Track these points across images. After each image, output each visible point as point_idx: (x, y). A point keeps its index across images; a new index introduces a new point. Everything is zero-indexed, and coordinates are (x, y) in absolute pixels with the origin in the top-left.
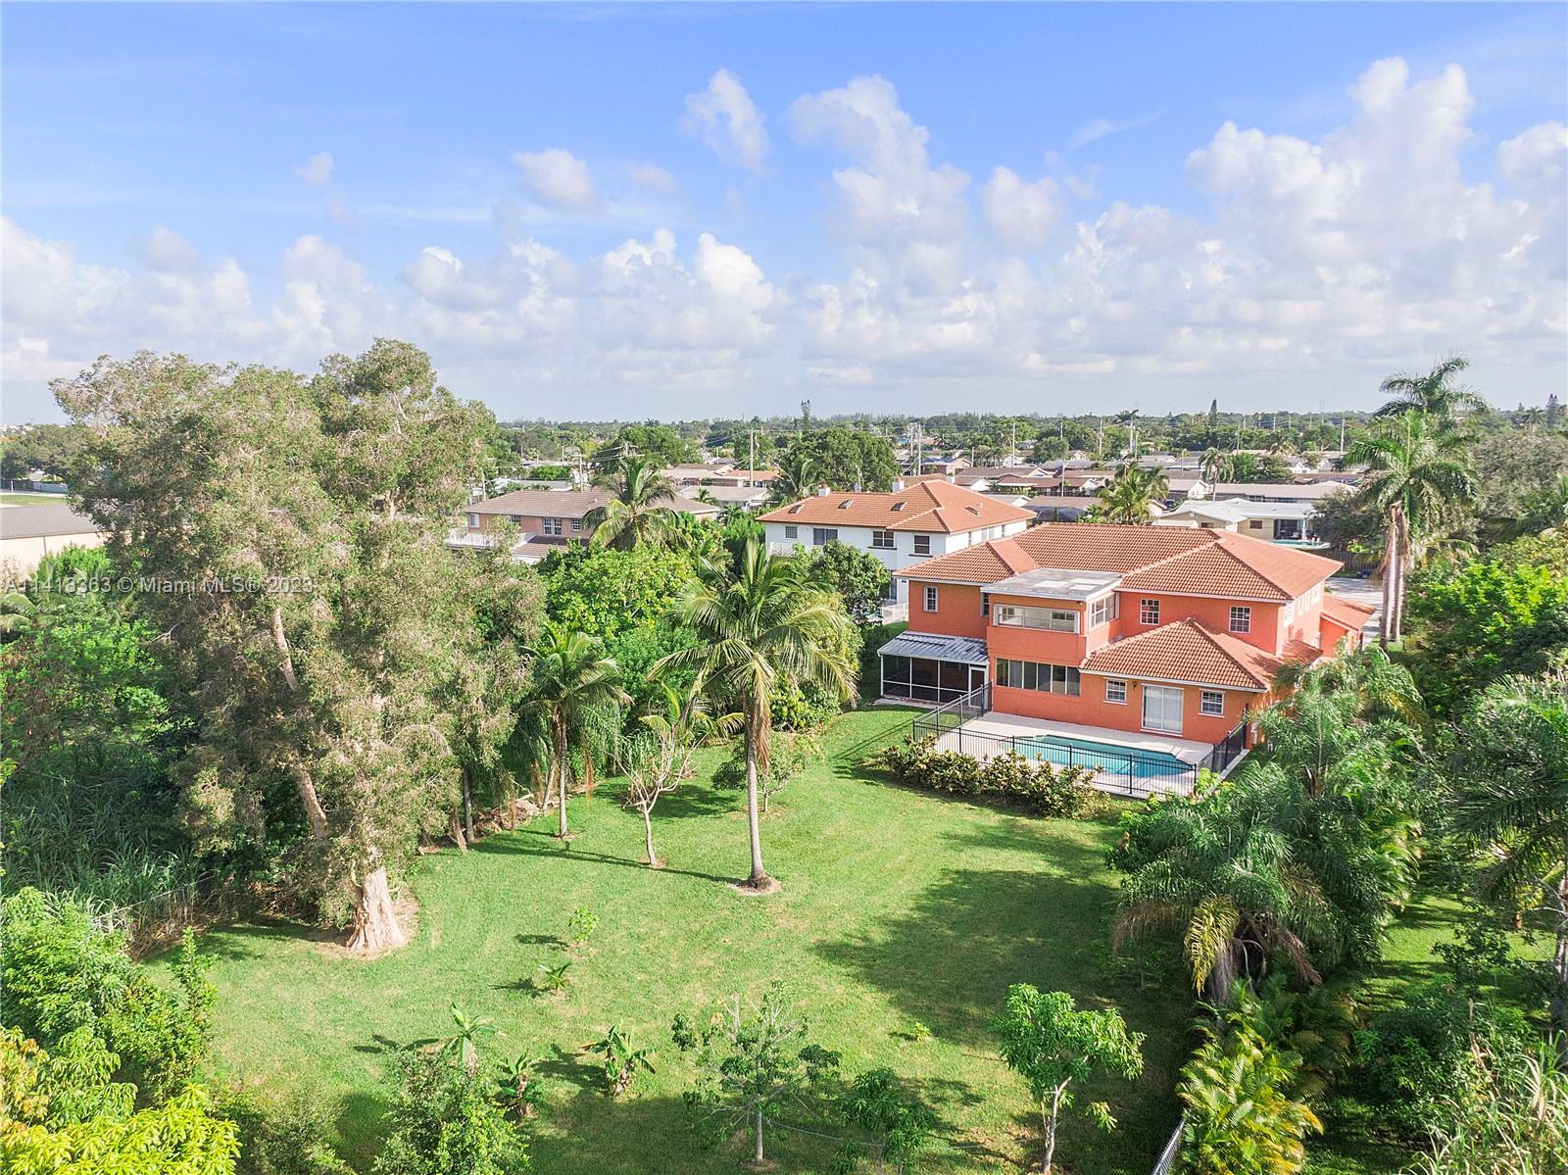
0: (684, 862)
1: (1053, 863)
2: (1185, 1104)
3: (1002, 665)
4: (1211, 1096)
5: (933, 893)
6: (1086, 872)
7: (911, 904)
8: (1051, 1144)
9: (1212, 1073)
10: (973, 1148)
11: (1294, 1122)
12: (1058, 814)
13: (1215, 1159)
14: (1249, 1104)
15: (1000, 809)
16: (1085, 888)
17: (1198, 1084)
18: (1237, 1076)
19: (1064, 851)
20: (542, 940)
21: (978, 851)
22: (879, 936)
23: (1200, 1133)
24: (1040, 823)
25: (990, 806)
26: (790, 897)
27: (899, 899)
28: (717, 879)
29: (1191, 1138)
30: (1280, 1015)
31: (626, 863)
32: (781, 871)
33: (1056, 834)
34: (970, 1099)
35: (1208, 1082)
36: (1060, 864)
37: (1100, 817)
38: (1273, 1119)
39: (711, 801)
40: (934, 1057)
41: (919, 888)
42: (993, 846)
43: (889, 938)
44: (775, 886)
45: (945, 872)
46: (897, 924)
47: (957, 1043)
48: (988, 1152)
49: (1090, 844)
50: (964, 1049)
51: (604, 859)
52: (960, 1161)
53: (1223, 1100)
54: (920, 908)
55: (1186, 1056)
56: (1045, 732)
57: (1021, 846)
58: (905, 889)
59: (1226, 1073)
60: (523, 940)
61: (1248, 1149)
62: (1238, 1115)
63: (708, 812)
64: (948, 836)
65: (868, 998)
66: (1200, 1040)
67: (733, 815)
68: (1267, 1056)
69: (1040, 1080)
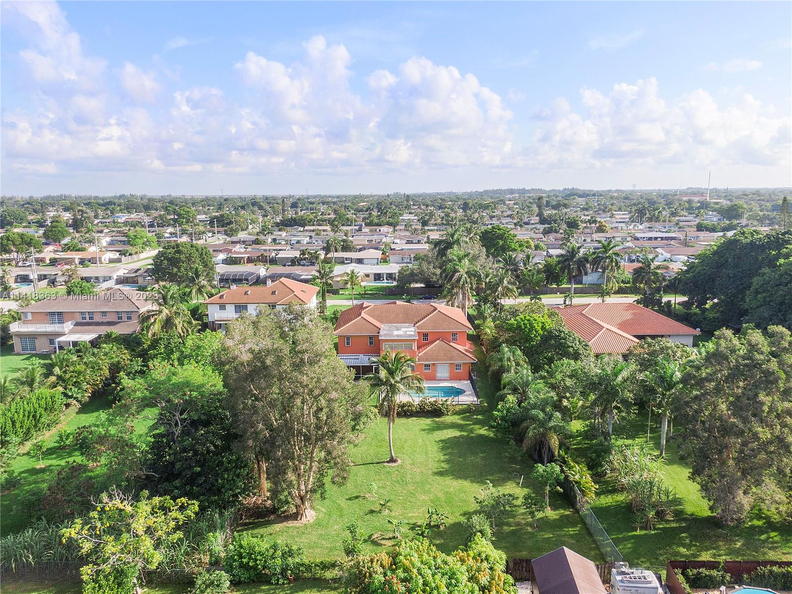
1: (460, 431)
12: (445, 414)
16: (476, 437)
20: (356, 498)
21: (437, 433)
22: (445, 466)
25: (422, 417)
27: (436, 453)
28: (380, 463)
33: (450, 421)
37: (459, 413)
41: (437, 449)
42: (438, 430)
43: (449, 465)
44: (399, 460)
45: (437, 442)
46: (445, 461)
49: (462, 422)
54: (445, 455)
57: (446, 428)
58: (434, 450)
60: (350, 499)
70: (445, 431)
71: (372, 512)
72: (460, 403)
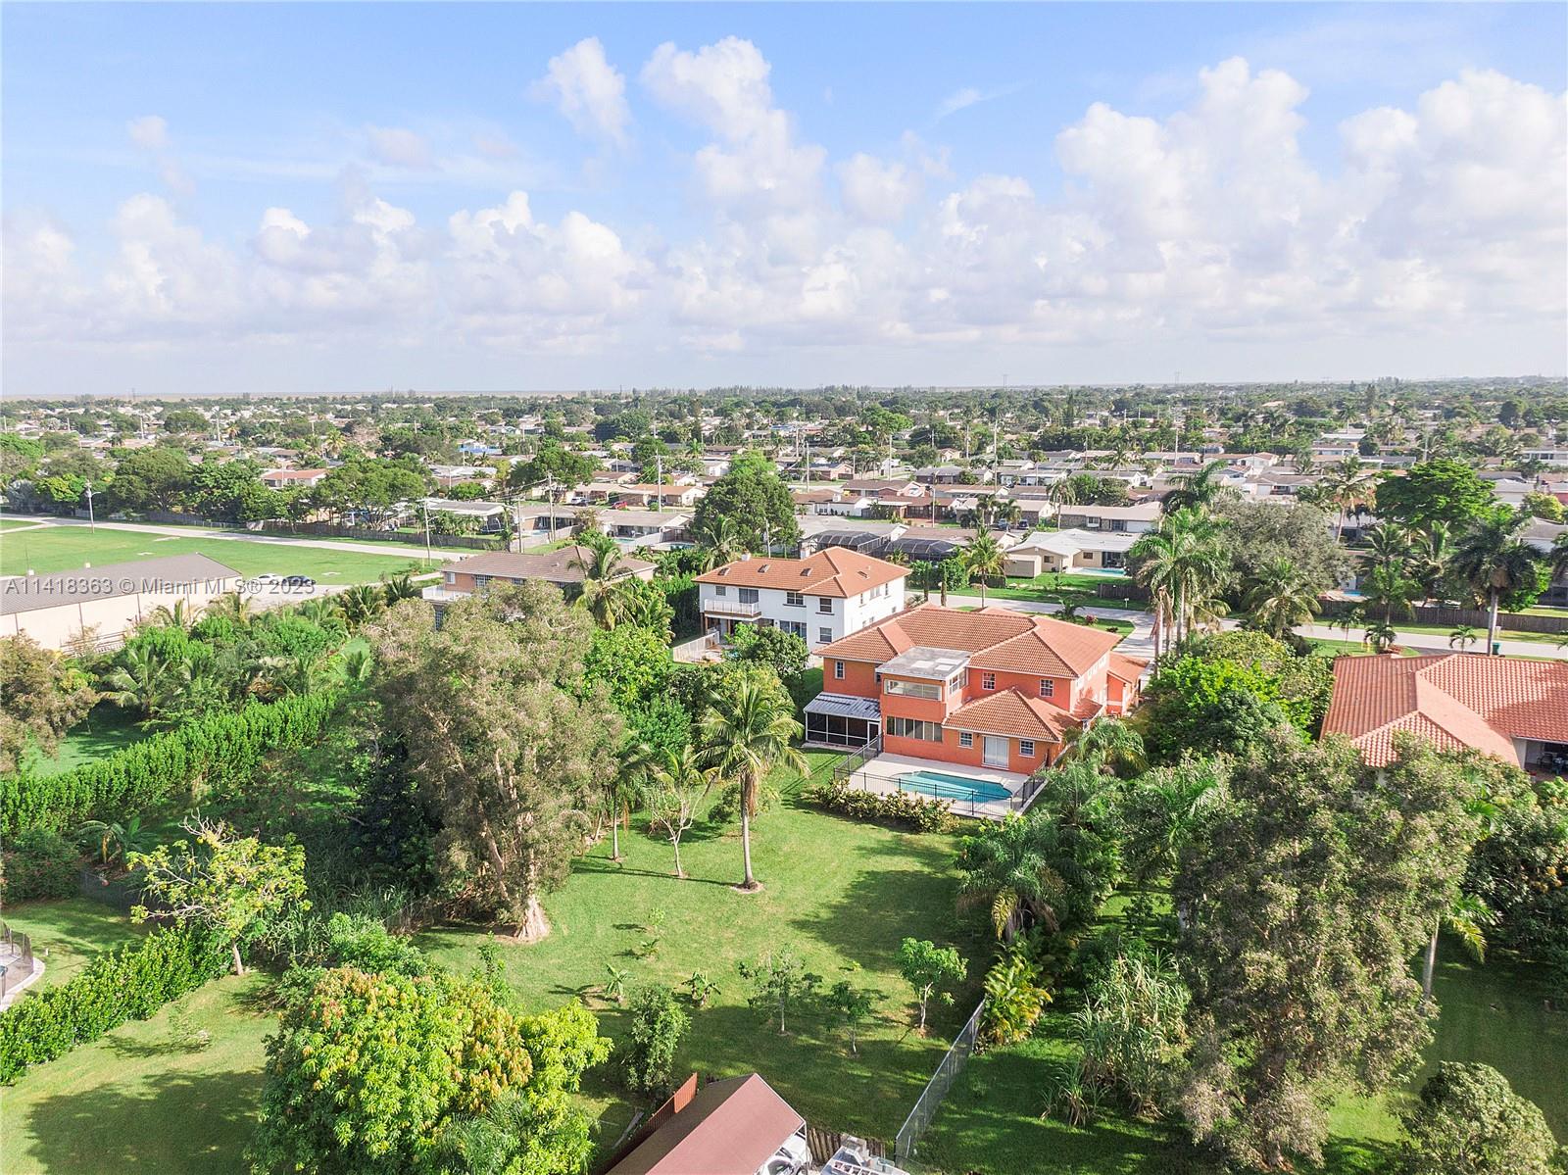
0: (699, 874)
1: (924, 864)
2: (986, 991)
3: (890, 722)
4: (998, 987)
5: (855, 886)
6: (944, 869)
7: (843, 894)
8: (924, 1015)
9: (999, 976)
10: (886, 1020)
11: (1038, 997)
12: (928, 830)
13: (998, 1014)
14: (1015, 989)
15: (892, 828)
16: (943, 880)
17: (993, 981)
18: (1011, 977)
19: (930, 855)
20: (630, 927)
21: (879, 858)
22: (825, 914)
23: (992, 1004)
24: (917, 837)
25: (886, 826)
26: (769, 893)
27: (834, 890)
28: (723, 884)
29: (988, 1006)
30: (1035, 947)
31: (663, 876)
32: (761, 877)
33: (926, 844)
34: (882, 998)
35: (997, 979)
36: (928, 865)
37: (955, 832)
38: (1027, 995)
39: (705, 829)
40: (863, 978)
41: (846, 884)
42: (887, 854)
43: (832, 916)
44: (760, 888)
45: (860, 873)
46: (835, 907)
47: (875, 971)
48: (893, 1021)
49: (947, 850)
50: (879, 974)
51: (647, 874)
52: (879, 1026)
53: (1004, 988)
54: (847, 896)
55: (989, 969)
56: (919, 769)
57: (905, 853)
58: (838, 885)
59: (1006, 976)
60: (618, 927)
61: (1013, 1010)
62: (1010, 995)
63: (704, 838)
64: (860, 848)
65: (824, 950)
66: (997, 961)
67: (722, 839)
68: (1026, 968)
69: (918, 983)
70: (896, 859)
71: (630, 953)
72: (975, 815)
